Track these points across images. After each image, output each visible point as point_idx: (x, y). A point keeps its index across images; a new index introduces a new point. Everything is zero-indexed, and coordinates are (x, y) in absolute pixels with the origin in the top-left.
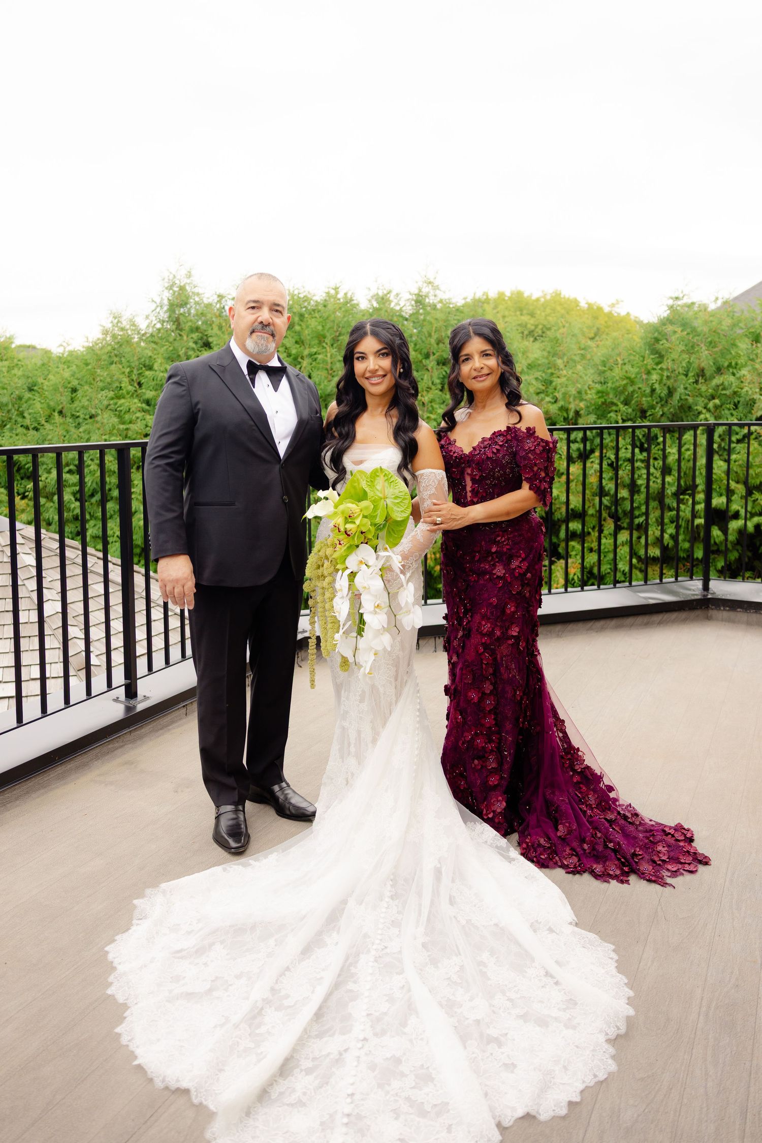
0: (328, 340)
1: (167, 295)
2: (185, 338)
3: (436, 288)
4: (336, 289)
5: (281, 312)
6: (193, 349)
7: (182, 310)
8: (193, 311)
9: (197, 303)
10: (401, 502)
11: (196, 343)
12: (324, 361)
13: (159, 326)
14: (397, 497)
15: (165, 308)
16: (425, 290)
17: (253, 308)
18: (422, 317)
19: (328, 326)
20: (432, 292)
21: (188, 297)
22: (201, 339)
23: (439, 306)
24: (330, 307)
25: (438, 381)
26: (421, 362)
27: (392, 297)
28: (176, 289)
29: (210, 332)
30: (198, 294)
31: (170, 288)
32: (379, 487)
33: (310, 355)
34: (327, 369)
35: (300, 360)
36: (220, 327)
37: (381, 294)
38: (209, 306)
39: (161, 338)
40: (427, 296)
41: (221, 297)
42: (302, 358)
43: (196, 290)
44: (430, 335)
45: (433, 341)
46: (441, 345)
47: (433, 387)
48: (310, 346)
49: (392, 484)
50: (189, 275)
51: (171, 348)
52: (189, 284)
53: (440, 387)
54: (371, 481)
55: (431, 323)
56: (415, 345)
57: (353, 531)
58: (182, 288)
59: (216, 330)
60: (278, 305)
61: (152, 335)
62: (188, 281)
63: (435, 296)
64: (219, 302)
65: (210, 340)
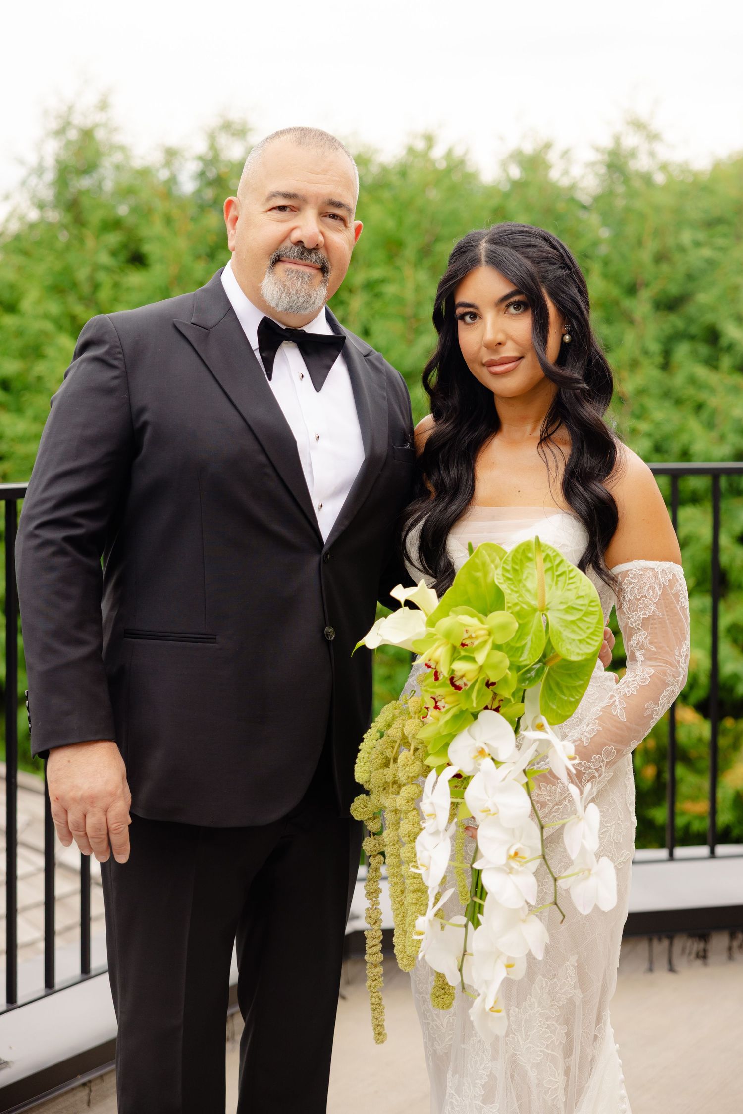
0: (410, 252)
1: (52, 149)
2: (90, 243)
3: (653, 137)
4: (430, 140)
5: (343, 220)
6: (107, 269)
7: (85, 183)
8: (109, 186)
9: (118, 168)
10: (580, 619)
11: (114, 253)
12: (400, 300)
13: (33, 215)
14: (571, 609)
15: (50, 176)
16: (631, 140)
17: (282, 208)
18: (620, 203)
19: (411, 218)
20: (644, 147)
21: (98, 154)
22: (125, 246)
23: (659, 178)
24: (414, 176)
25: (655, 347)
26: (616, 303)
27: (553, 156)
28: (73, 134)
29: (145, 231)
30: (122, 148)
31: (61, 132)
32: (532, 584)
33: (371, 286)
34: (405, 318)
35: (344, 295)
36: (168, 220)
37: (528, 148)
38: (144, 173)
39: (39, 243)
40: (633, 154)
41: (171, 154)
42: (350, 291)
43: (119, 138)
44: (640, 243)
45: (646, 255)
46: (665, 268)
47: (645, 361)
48: (370, 265)
49: (562, 578)
50: (103, 105)
51: (58, 266)
52: (105, 125)
53: (659, 359)
54: (515, 570)
55: (642, 217)
56: (606, 263)
57: (468, 680)
58: (87, 134)
59: (158, 227)
60: (339, 205)
61: (18, 238)
62: (100, 118)
63: (652, 154)
64: (168, 164)
65: (147, 248)
